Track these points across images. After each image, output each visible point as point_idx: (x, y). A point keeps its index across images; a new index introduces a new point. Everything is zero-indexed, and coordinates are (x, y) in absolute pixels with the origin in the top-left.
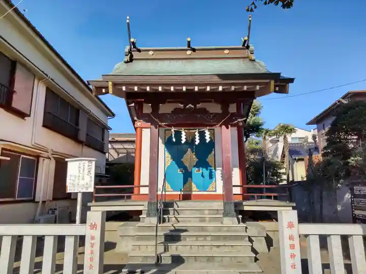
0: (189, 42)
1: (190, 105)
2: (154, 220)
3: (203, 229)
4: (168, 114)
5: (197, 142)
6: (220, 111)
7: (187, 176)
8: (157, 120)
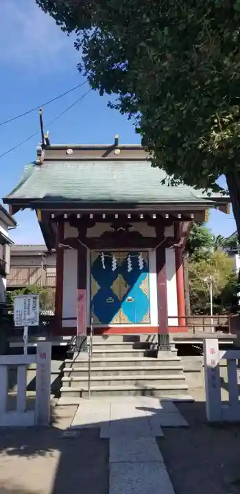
0: (116, 140)
1: (121, 228)
4: (97, 238)
5: (130, 269)
6: (154, 235)
8: (85, 246)
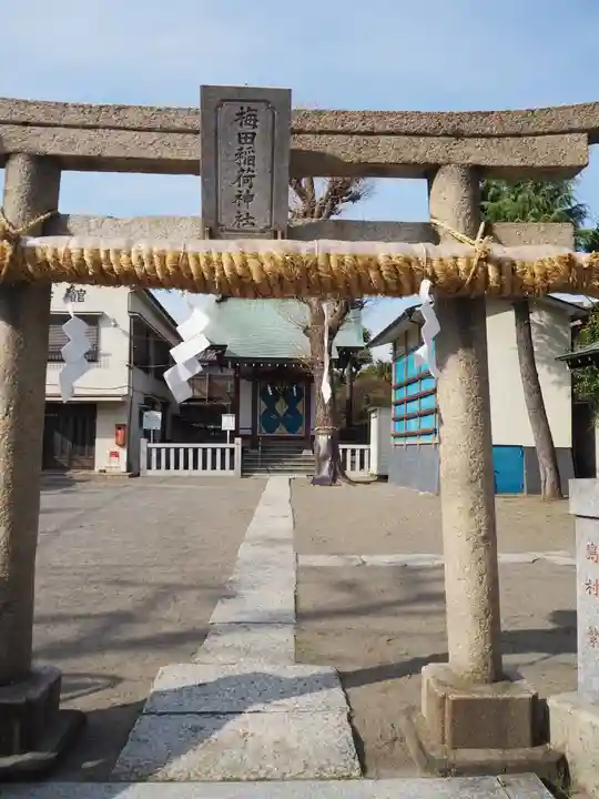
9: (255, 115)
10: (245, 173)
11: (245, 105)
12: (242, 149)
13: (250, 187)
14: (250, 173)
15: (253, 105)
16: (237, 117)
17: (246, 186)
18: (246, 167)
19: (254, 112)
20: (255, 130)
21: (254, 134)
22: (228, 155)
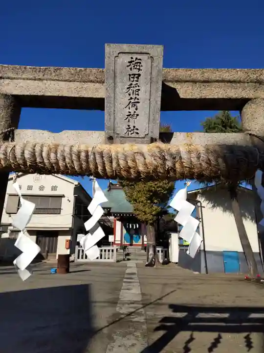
2: (122, 251)
3: (135, 253)
5: (134, 228)
7: (132, 238)
9: (140, 63)
10: (132, 101)
11: (135, 56)
12: (131, 84)
13: (136, 109)
14: (136, 100)
15: (139, 57)
16: (129, 64)
17: (134, 109)
18: (134, 97)
19: (139, 61)
20: (140, 72)
21: (139, 75)
22: (122, 89)
